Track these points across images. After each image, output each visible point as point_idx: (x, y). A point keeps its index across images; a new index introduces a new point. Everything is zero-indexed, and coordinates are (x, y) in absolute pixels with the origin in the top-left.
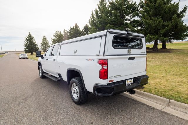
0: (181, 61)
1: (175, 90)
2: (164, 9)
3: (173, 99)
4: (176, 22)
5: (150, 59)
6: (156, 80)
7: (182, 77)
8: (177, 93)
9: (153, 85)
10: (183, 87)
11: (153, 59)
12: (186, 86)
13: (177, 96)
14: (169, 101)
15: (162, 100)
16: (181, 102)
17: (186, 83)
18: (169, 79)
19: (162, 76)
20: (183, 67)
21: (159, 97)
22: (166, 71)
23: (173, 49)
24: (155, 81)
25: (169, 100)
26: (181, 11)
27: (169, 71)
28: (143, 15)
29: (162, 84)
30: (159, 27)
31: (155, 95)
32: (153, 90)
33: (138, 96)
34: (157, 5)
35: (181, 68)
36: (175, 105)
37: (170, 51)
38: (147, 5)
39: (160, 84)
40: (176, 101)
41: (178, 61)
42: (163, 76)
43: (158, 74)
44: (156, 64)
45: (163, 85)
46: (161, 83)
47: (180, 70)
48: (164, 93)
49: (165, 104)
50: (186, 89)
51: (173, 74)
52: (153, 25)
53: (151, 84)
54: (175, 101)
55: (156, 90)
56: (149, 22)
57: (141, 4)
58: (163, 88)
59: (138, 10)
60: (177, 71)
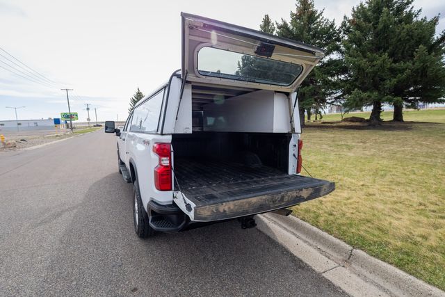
0: (425, 150)
1: (376, 222)
2: (397, 34)
3: (361, 248)
4: (424, 62)
5: (354, 144)
6: (341, 194)
7: (410, 189)
8: (376, 232)
9: (329, 205)
10: (400, 216)
11: (361, 144)
12: (409, 214)
13: (375, 239)
14: (352, 251)
15: (334, 247)
16: (378, 258)
17: (415, 205)
18: (376, 192)
19: (362, 183)
20: (423, 164)
21: (331, 237)
22: (376, 173)
23: (418, 123)
24: (338, 196)
25: (351, 248)
26: (439, 37)
27: (383, 173)
28: (348, 48)
29: (351, 204)
30: (383, 75)
31: (322, 230)
32: (323, 219)
33: (287, 230)
34: (380, 26)
35: (418, 166)
36: (363, 264)
37: (409, 126)
38: (358, 27)
39: (345, 205)
40: (369, 254)
41: (417, 150)
42: (363, 185)
43: (353, 178)
44: (363, 154)
45: (353, 206)
46: (349, 201)
47: (413, 171)
48: (345, 228)
49: (341, 258)
50: (408, 222)
51: (391, 182)
52: (369, 70)
53: (325, 202)
54: (365, 254)
55: (332, 217)
56: (359, 63)
57: (345, 26)
58: (348, 215)
59: (339, 40)
60: (405, 174)
